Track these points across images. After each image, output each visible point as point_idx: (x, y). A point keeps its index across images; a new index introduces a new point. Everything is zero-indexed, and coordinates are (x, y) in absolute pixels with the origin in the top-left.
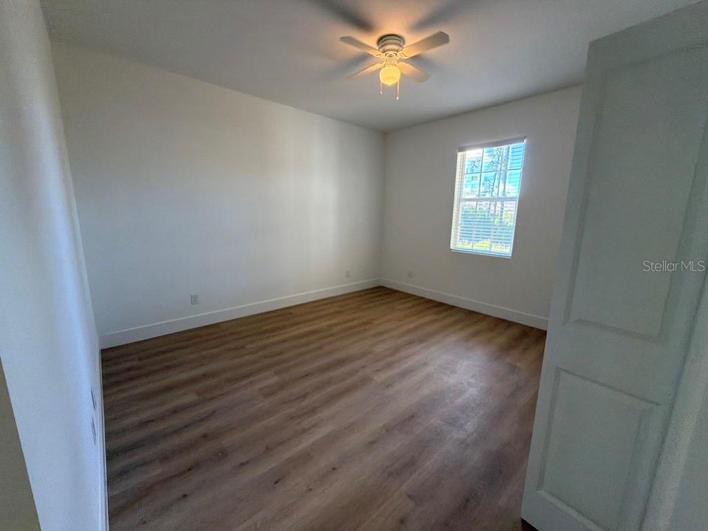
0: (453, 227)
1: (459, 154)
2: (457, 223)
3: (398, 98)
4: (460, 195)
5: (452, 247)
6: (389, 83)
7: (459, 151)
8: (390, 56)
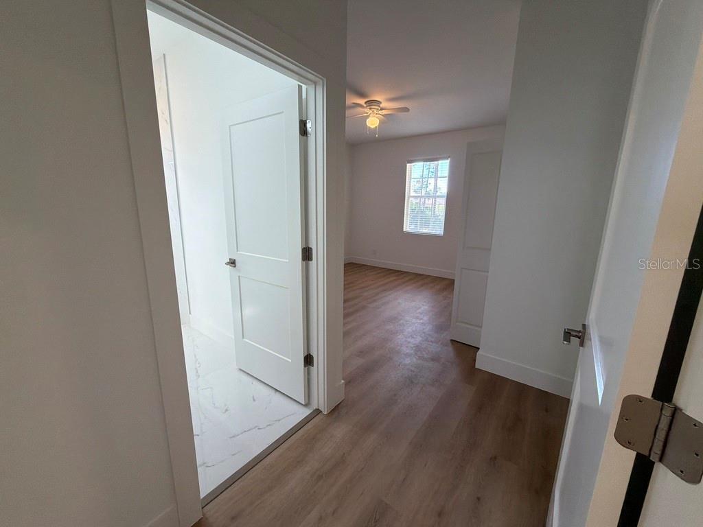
0: (405, 216)
1: (408, 165)
2: (407, 213)
4: (410, 193)
5: (404, 230)
6: (373, 127)
7: (408, 163)
8: (373, 112)
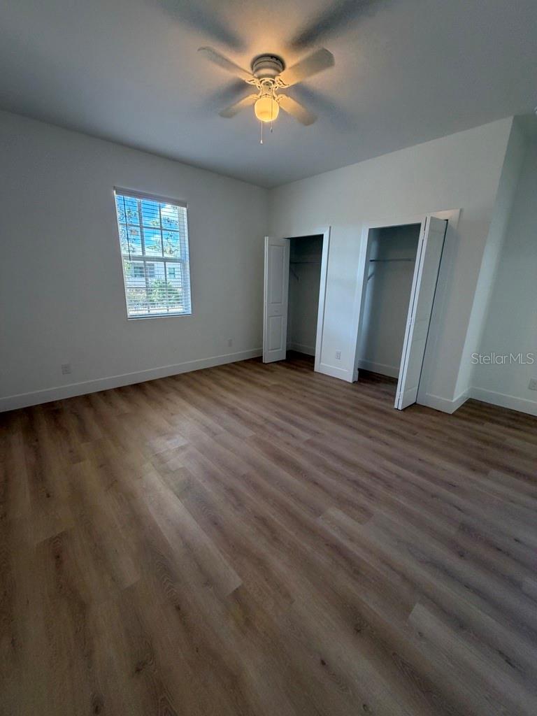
3: (261, 142)
8: (267, 84)
